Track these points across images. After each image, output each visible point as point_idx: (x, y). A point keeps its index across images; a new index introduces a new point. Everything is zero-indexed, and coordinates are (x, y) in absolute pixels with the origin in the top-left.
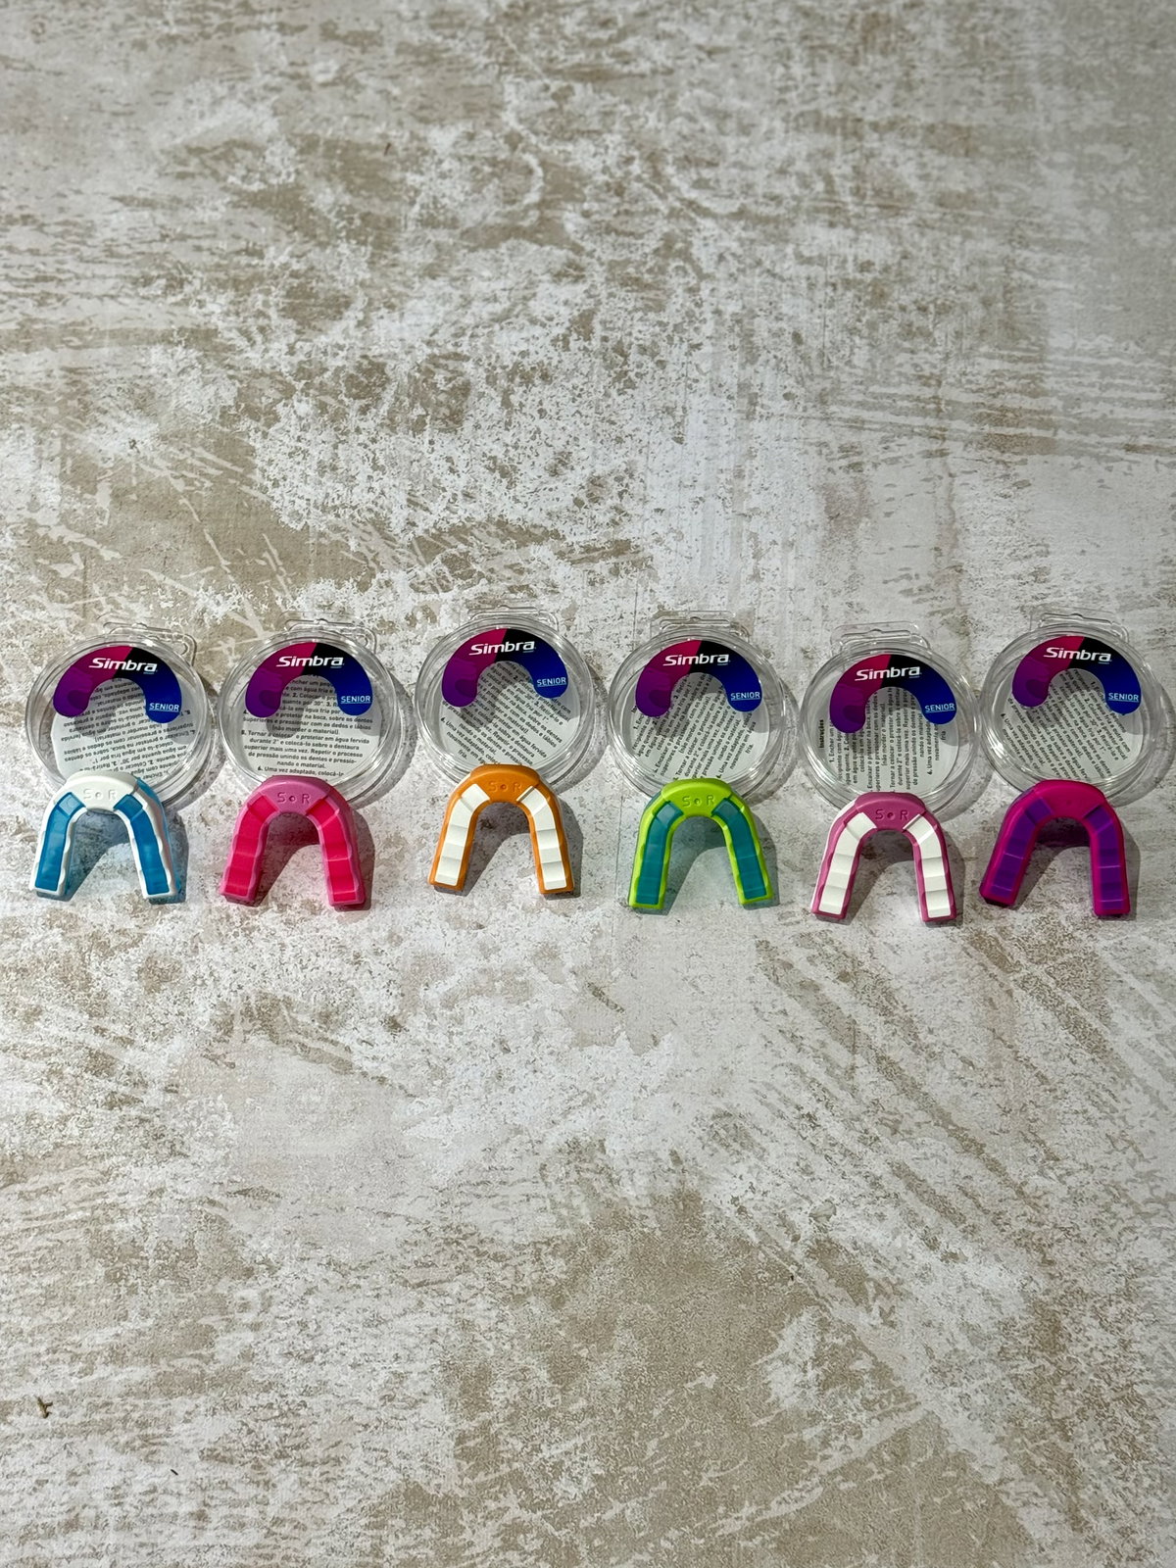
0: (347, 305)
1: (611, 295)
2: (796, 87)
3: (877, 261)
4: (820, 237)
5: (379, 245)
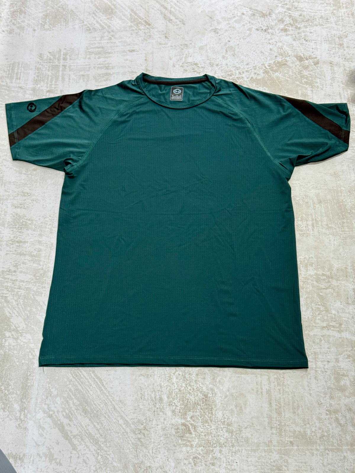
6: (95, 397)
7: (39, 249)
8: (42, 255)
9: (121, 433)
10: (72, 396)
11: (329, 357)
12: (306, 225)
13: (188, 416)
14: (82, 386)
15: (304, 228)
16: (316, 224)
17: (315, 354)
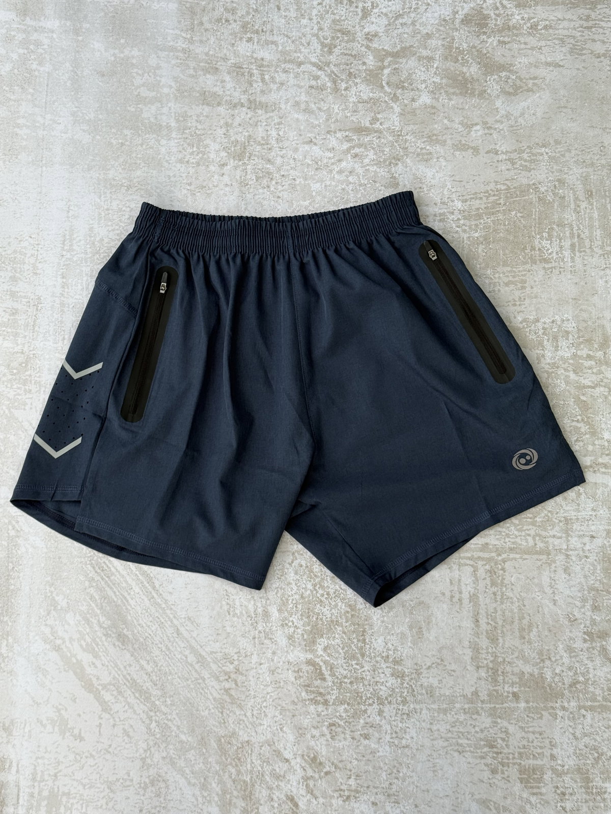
0: (463, 21)
1: (354, 27)
2: (275, 124)
3: (245, 42)
4: (267, 54)
5: (450, 48)
6: (140, 613)
7: (15, 309)
8: (19, 321)
9: (193, 679)
10: (95, 608)
11: (593, 528)
12: (559, 249)
13: (318, 645)
14: (115, 589)
15: (554, 254)
16: (579, 245)
17: (567, 521)
